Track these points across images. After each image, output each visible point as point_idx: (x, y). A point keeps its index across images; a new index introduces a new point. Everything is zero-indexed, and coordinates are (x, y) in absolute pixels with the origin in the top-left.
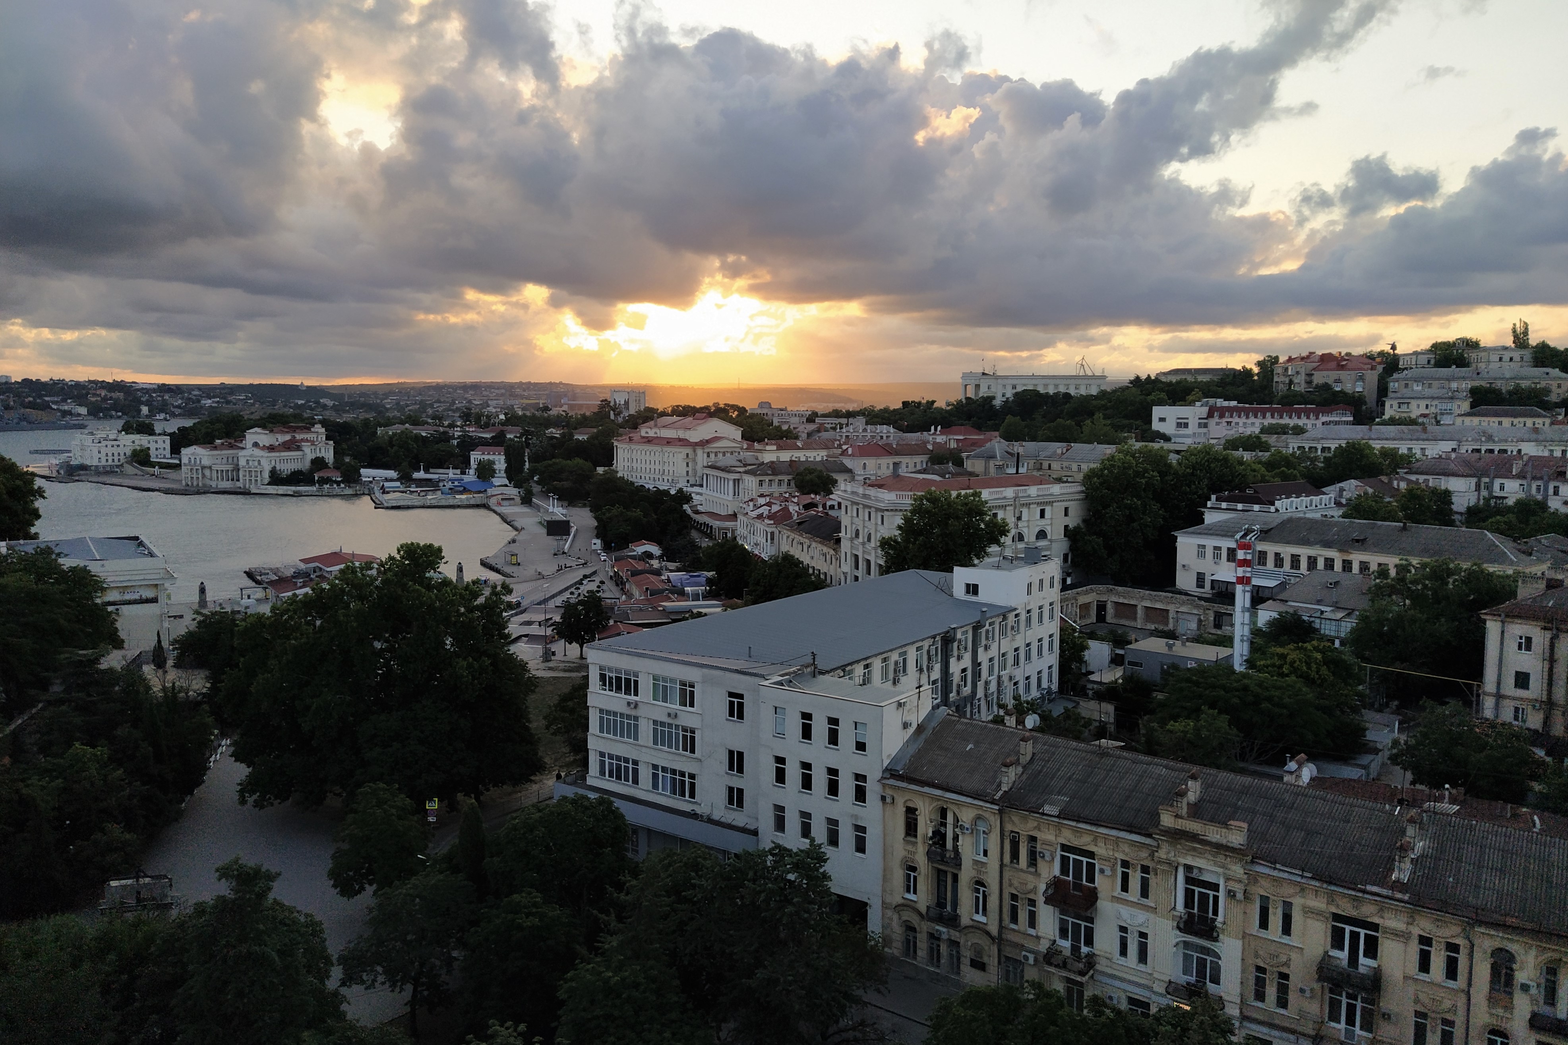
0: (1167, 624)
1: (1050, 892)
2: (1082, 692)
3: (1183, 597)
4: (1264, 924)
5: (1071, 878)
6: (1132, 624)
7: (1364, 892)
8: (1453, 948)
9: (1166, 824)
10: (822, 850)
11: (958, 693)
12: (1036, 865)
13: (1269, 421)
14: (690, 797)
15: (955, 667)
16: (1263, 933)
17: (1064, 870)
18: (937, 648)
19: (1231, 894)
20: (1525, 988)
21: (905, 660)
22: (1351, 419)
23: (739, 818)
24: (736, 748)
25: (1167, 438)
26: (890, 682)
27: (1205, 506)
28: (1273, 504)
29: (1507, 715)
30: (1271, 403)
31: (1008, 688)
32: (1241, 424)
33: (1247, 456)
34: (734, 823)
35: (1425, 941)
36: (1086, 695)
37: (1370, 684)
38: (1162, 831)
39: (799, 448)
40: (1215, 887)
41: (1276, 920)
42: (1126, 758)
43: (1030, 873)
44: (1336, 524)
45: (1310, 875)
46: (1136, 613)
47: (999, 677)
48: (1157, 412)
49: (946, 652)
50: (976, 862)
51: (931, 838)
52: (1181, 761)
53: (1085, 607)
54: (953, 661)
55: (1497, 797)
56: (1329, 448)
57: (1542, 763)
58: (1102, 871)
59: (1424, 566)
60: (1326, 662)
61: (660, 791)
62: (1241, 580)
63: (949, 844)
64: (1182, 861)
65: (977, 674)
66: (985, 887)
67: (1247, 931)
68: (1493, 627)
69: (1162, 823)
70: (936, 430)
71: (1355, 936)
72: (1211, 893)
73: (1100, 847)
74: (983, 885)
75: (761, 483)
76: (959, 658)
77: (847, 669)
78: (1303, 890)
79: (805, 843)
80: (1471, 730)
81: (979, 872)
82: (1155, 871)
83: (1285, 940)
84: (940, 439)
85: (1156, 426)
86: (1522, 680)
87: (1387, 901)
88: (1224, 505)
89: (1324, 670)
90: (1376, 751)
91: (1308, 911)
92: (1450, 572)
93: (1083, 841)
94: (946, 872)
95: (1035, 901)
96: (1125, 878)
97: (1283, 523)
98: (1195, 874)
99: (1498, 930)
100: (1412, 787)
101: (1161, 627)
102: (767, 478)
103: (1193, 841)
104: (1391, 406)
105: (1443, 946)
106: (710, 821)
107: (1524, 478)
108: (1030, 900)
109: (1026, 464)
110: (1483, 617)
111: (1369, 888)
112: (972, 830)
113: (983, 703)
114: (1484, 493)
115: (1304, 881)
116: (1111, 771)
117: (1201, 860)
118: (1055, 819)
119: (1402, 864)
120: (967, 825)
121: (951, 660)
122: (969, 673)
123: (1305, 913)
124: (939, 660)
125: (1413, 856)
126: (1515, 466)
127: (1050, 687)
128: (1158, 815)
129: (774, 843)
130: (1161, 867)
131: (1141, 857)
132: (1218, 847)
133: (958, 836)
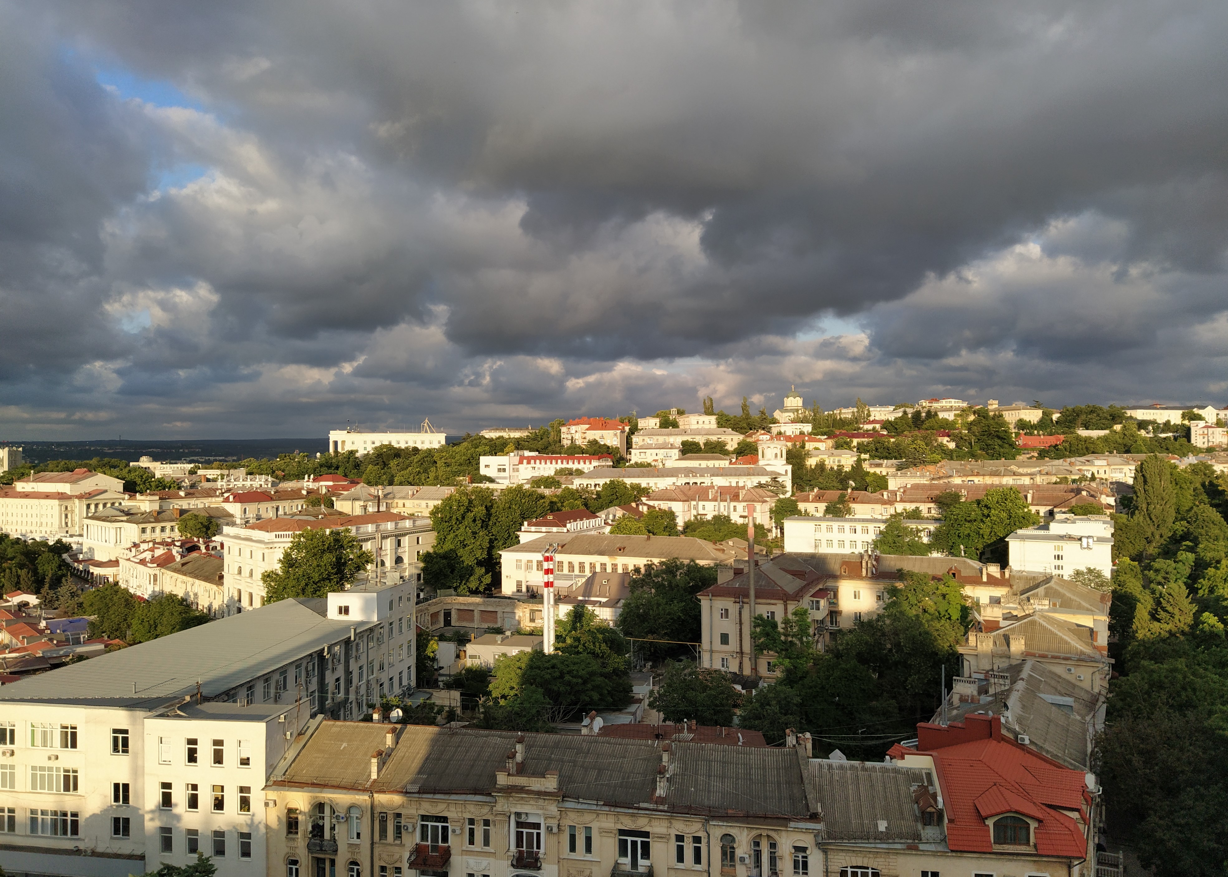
0: (496, 622)
1: (413, 858)
2: (434, 684)
3: (507, 600)
4: (573, 848)
5: (429, 843)
6: (471, 625)
7: (639, 809)
8: (697, 840)
9: (501, 783)
10: (210, 863)
11: (333, 699)
12: (401, 837)
13: (560, 466)
14: (72, 834)
15: (330, 678)
16: (573, 856)
17: (424, 837)
18: (314, 664)
19: (549, 829)
20: (742, 859)
21: (285, 678)
22: (612, 464)
23: (124, 846)
24: (121, 781)
25: (491, 480)
26: (272, 700)
27: (520, 530)
28: (565, 526)
29: (717, 665)
30: (560, 453)
31: (375, 690)
32: (541, 469)
33: (547, 492)
34: (119, 852)
35: (680, 838)
36: (438, 687)
37: (634, 652)
38: (499, 789)
39: (182, 498)
40: (537, 826)
41: (580, 843)
42: (470, 735)
43: (396, 845)
44: (606, 538)
45: (602, 803)
46: (473, 616)
47: (368, 681)
48: (484, 460)
49: (322, 666)
50: (351, 845)
51: (311, 832)
52: (510, 730)
53: (434, 616)
54: (328, 673)
55: (716, 723)
56: (599, 485)
57: (741, 695)
58: (454, 831)
59: (661, 563)
60: (605, 641)
61: (40, 834)
62: (548, 584)
63: (327, 835)
64: (514, 810)
65: (349, 682)
66: (359, 865)
67: (561, 857)
68: (705, 604)
69: (498, 783)
70: (309, 478)
71: (634, 843)
72: (535, 831)
73: (452, 812)
74: (357, 864)
75: (144, 530)
76: (333, 670)
77: (231, 693)
78: (598, 815)
79: (193, 860)
80: (697, 678)
81: (353, 853)
82: (494, 821)
83: (589, 857)
84: (312, 485)
85: (483, 471)
86: (725, 639)
87: (654, 813)
88: (533, 529)
89: (604, 646)
90: (639, 701)
91: (603, 832)
92: (678, 568)
93: (439, 809)
94: (324, 860)
95: (400, 868)
96: (472, 832)
97: (573, 540)
98: (523, 819)
99: (723, 821)
100: (664, 724)
101: (492, 625)
102: (149, 526)
103: (521, 793)
104: (635, 454)
105: (691, 840)
106: (94, 854)
107: (716, 501)
108: (396, 868)
109: (385, 504)
110: (699, 597)
111: (642, 805)
112: (347, 818)
113: (354, 704)
114: (694, 512)
115: (599, 808)
116: (459, 746)
117: (526, 807)
118: (417, 795)
119: (662, 783)
120: (342, 815)
121: (326, 672)
122: (342, 681)
123: (600, 833)
124: (316, 674)
125: (668, 776)
126: (710, 493)
127: (409, 684)
128: (495, 776)
129: (163, 864)
130: (499, 818)
131: (484, 812)
132: (541, 794)
133: (334, 825)
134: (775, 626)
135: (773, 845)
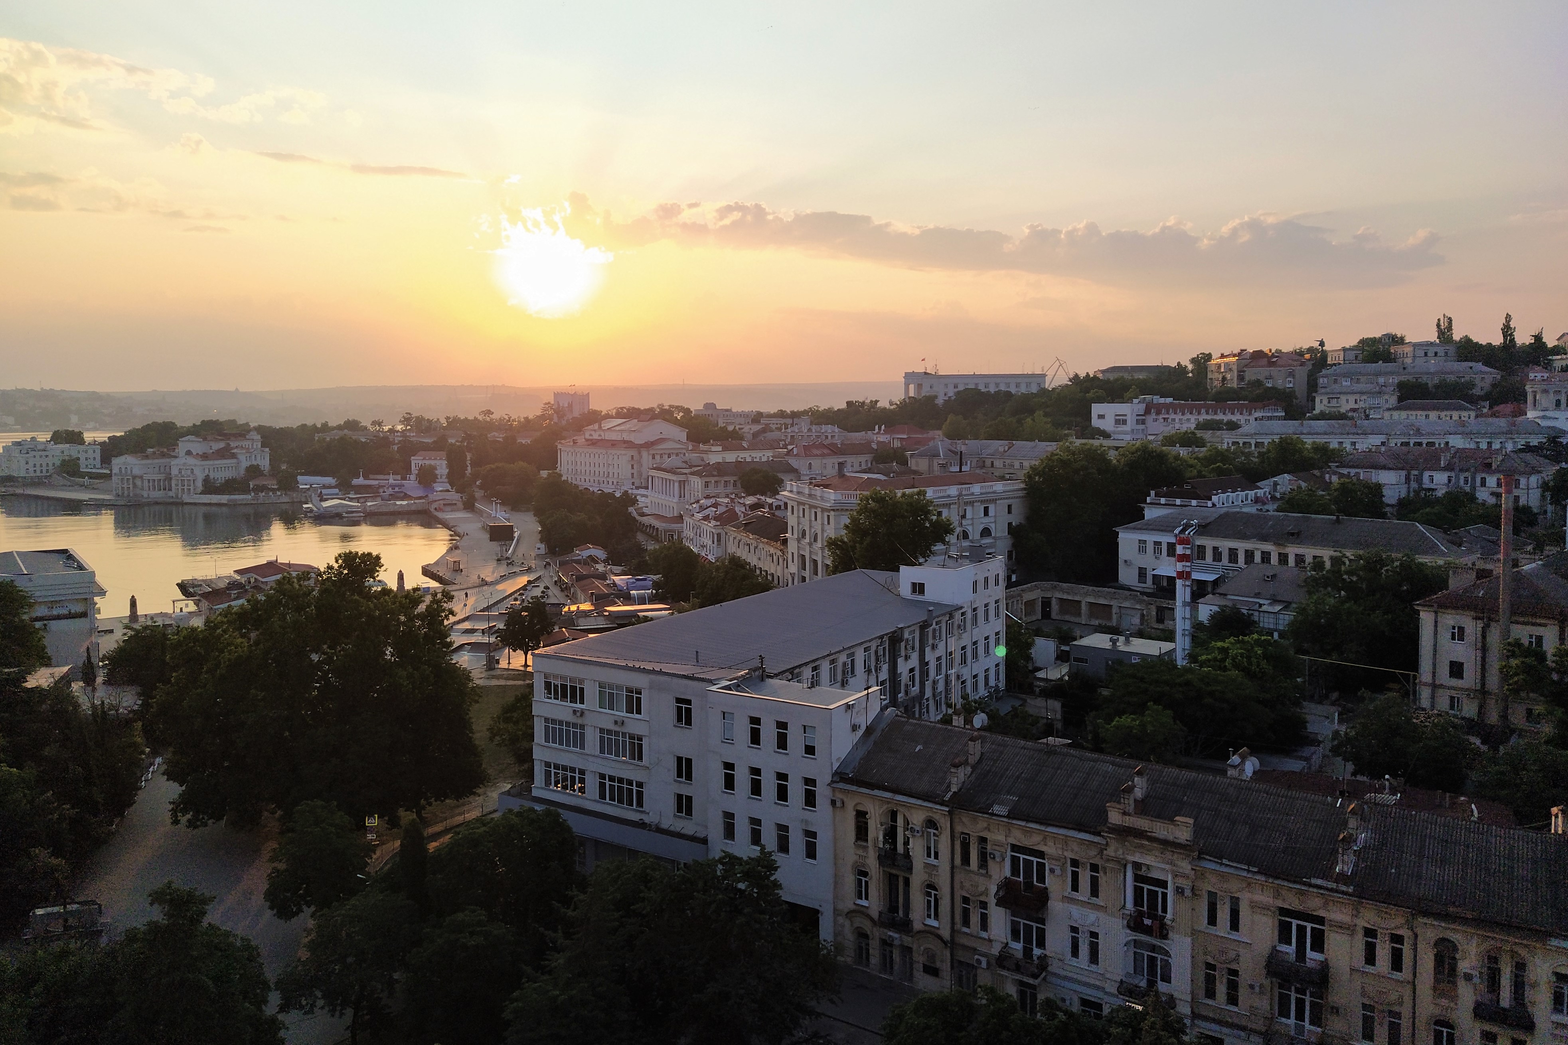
0: (1110, 618)
1: (1001, 893)
2: (1028, 689)
3: (1126, 592)
4: (1212, 920)
5: (1021, 879)
6: (1077, 620)
7: (1309, 885)
8: (1397, 939)
9: (1113, 822)
10: (773, 858)
11: (906, 693)
12: (986, 867)
13: (1204, 417)
14: (638, 806)
15: (903, 667)
16: (1212, 930)
17: (1015, 871)
18: (884, 649)
19: (1179, 891)
20: (1468, 977)
21: (853, 661)
22: (1283, 414)
23: (688, 827)
24: (684, 755)
25: (1106, 435)
26: (839, 684)
27: (1145, 502)
28: (1210, 499)
29: (1443, 705)
30: (1205, 400)
31: (956, 688)
32: (1177, 421)
33: (1183, 452)
34: (682, 832)
35: (1370, 933)
36: (1032, 693)
37: (1310, 676)
38: (1110, 828)
39: (745, 449)
40: (1164, 884)
41: (1223, 914)
42: (1073, 756)
43: (981, 875)
44: (1272, 518)
45: (1255, 870)
46: (1080, 609)
47: (947, 676)
48: (1096, 409)
49: (894, 652)
50: (927, 865)
51: (882, 843)
52: (1127, 757)
53: (1030, 604)
54: (901, 661)
55: (1436, 787)
56: (1263, 443)
57: (1478, 752)
58: (1052, 871)
59: (1358, 558)
60: (1266, 656)
61: (607, 800)
62: (1181, 575)
63: (900, 849)
64: (1131, 858)
65: (924, 674)
66: (937, 890)
67: (1196, 928)
68: (1426, 618)
69: (1109, 821)
70: (880, 429)
71: (1301, 930)
72: (1160, 890)
73: (1049, 846)
74: (935, 889)
75: (707, 485)
76: (907, 658)
77: (796, 671)
78: (1249, 885)
79: (754, 851)
80: (1409, 721)
81: (930, 875)
82: (1105, 868)
83: (1234, 936)
84: (882, 438)
85: (1095, 422)
86: (1456, 669)
87: (1331, 894)
88: (1163, 500)
89: (1264, 664)
90: (1317, 743)
91: (1255, 906)
92: (1383, 563)
93: (1033, 841)
94: (897, 877)
95: (986, 903)
96: (1075, 876)
97: (1220, 518)
98: (1143, 871)
99: (1440, 922)
100: (1353, 778)
101: (1103, 623)
102: (713, 479)
103: (1140, 838)
104: (1321, 401)
105: (1387, 938)
106: (659, 830)
107: (1452, 470)
108: (981, 902)
109: (969, 463)
110: (1416, 608)
111: (1314, 881)
112: (923, 833)
113: (931, 702)
114: (1414, 485)
115: (1250, 875)
116: (1058, 769)
117: (1149, 857)
118: (1005, 820)
119: (1345, 857)
120: (917, 828)
121: (899, 660)
122: (917, 673)
123: (1252, 907)
124: (887, 661)
125: (1355, 848)
126: (1442, 458)
127: (997, 686)
128: (1106, 812)
129: (724, 852)
130: (1110, 865)
131: (1089, 855)
132: (1165, 843)
133: (908, 838)
134: (1541, 657)
135: (1520, 967)
